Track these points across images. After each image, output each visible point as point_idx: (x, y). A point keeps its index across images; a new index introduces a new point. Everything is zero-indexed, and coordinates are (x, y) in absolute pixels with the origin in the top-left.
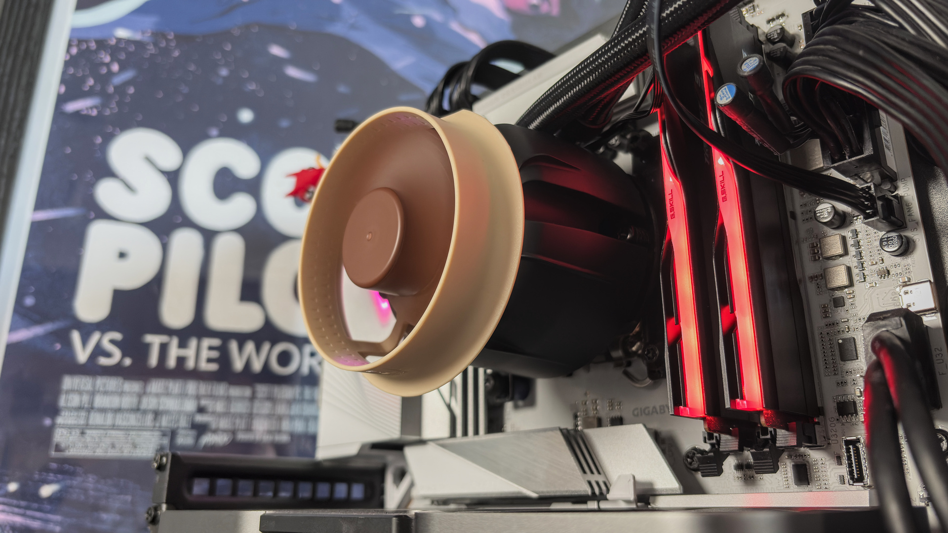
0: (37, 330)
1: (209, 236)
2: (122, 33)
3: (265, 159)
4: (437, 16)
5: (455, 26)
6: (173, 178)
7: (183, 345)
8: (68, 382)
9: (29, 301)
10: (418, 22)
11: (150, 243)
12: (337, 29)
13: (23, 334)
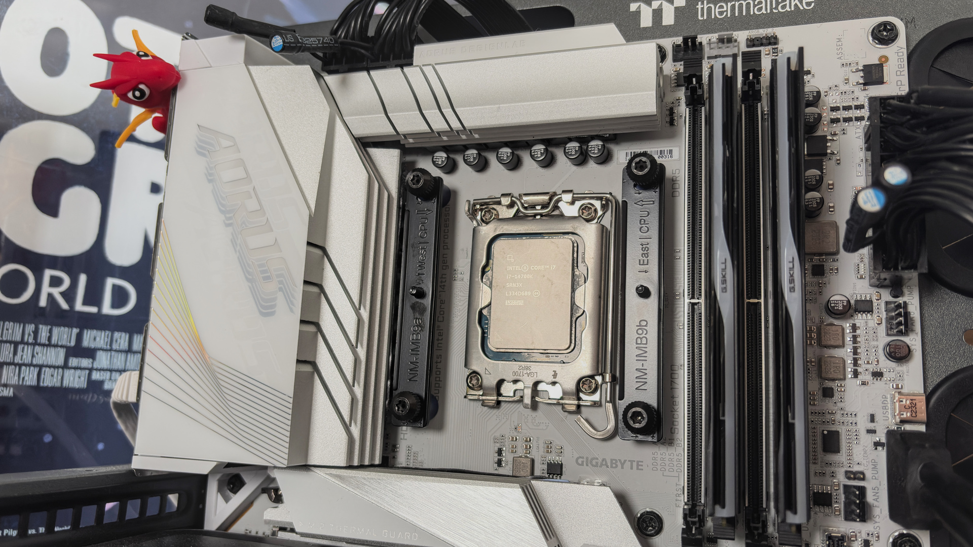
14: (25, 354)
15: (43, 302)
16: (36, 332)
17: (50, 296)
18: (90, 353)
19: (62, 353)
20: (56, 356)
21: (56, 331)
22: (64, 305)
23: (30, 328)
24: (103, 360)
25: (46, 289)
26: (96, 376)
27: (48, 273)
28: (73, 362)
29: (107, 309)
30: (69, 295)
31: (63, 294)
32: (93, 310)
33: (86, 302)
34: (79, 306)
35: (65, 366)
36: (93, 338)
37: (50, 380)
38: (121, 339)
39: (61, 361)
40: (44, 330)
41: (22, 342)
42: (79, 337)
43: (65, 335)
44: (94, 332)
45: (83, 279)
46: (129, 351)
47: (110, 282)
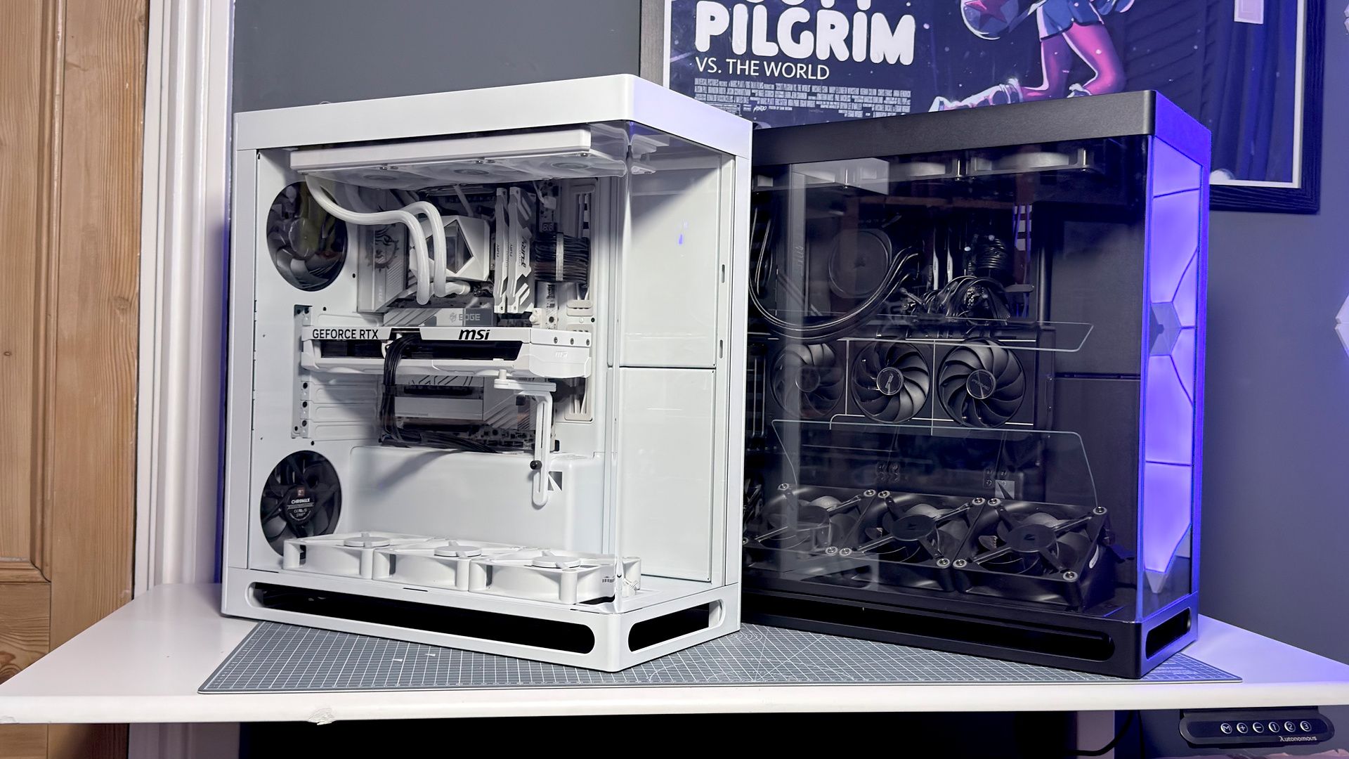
0: (682, 56)
7: (743, 63)
8: (697, 81)
9: (677, 42)
11: (722, 13)
13: (676, 59)
14: (794, 95)
15: (798, 76)
16: (797, 87)
17: (800, 73)
18: (815, 94)
19: (806, 94)
20: (804, 96)
21: (803, 86)
22: (805, 77)
23: (795, 85)
24: (819, 97)
25: (799, 71)
26: (818, 103)
27: (799, 65)
28: (810, 98)
29: (819, 78)
30: (806, 73)
31: (804, 72)
32: (815, 78)
33: (812, 75)
34: (810, 77)
35: (807, 99)
36: (815, 89)
37: (803, 105)
38: (825, 89)
39: (806, 98)
40: (799, 86)
41: (793, 91)
42: (811, 88)
43: (806, 88)
44: (816, 87)
45: (810, 66)
46: (828, 93)
47: (819, 66)
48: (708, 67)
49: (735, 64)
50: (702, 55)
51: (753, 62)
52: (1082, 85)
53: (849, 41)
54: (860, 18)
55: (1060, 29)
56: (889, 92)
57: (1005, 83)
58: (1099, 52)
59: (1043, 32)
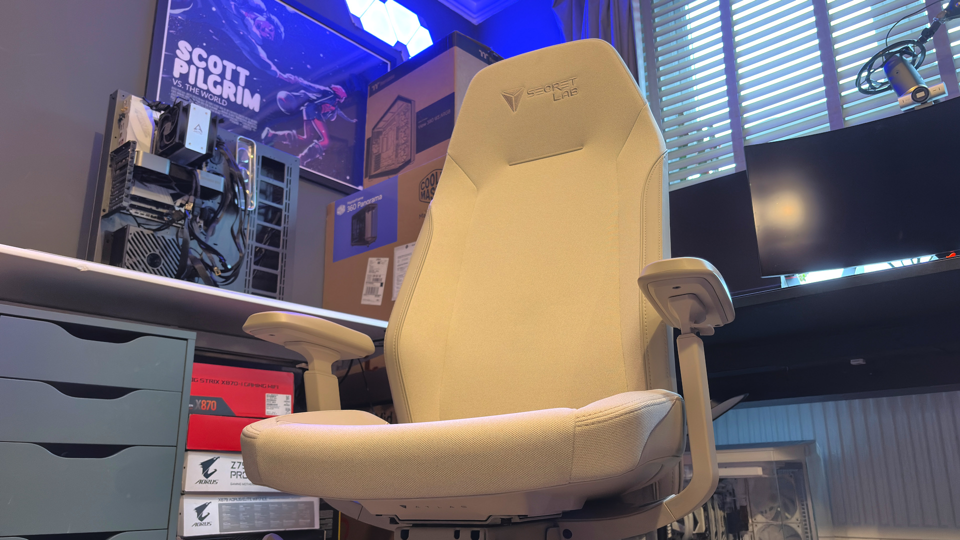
0: (167, 76)
1: (198, 68)
2: (179, 17)
3: (209, 55)
4: (246, 33)
5: (249, 37)
6: (191, 53)
7: (192, 88)
8: (172, 88)
9: (165, 70)
10: (242, 33)
11: (186, 66)
12: (223, 29)
13: (164, 76)
14: (213, 107)
15: (214, 101)
18: (221, 110)
20: (216, 109)
22: (217, 102)
23: (213, 104)
25: (215, 99)
26: (222, 113)
27: (215, 97)
29: (223, 104)
30: (218, 100)
32: (221, 104)
34: (219, 103)
36: (221, 108)
37: (216, 112)
38: (225, 109)
40: (215, 105)
42: (219, 107)
43: (217, 106)
45: (220, 99)
46: (226, 111)
47: (223, 100)
48: (177, 84)
49: (189, 87)
50: (176, 79)
51: (197, 89)
52: (318, 140)
53: (235, 95)
54: (240, 89)
55: (311, 119)
56: (249, 119)
57: (291, 131)
58: (323, 131)
59: (305, 118)
